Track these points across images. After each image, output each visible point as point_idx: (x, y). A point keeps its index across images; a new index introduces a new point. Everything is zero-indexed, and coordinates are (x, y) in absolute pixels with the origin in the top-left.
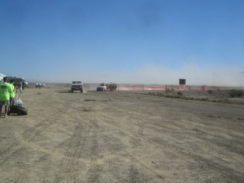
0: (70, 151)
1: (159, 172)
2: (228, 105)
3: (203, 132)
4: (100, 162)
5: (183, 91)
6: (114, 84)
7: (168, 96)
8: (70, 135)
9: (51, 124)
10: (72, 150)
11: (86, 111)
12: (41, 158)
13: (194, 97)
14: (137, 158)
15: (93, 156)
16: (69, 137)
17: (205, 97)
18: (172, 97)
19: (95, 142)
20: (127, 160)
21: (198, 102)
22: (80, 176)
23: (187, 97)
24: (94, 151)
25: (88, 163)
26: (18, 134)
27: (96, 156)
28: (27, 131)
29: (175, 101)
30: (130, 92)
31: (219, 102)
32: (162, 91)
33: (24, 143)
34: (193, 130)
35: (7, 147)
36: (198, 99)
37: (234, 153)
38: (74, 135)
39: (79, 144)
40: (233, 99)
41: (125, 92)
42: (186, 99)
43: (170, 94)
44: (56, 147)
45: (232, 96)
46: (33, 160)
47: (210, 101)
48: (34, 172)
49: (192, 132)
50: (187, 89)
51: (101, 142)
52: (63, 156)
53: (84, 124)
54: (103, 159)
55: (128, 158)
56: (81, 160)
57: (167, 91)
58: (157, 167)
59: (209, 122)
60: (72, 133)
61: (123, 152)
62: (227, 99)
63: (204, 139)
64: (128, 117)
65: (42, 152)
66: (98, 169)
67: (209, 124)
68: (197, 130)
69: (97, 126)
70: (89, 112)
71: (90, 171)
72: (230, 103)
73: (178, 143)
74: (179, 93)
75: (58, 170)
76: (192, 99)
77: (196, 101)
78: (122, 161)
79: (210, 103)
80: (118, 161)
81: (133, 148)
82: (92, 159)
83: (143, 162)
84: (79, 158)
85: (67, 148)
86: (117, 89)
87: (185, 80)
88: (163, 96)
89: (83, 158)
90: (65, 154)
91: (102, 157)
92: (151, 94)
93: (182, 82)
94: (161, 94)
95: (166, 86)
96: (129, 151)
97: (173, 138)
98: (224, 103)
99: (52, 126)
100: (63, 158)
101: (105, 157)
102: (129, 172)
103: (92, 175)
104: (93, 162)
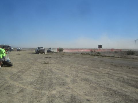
0: (37, 86)
1: (87, 98)
2: (126, 59)
3: (112, 75)
4: (54, 92)
6: (61, 49)
7: (92, 55)
9: (26, 71)
10: (38, 86)
11: (46, 64)
12: (20, 90)
13: (107, 55)
14: (75, 90)
15: (50, 89)
16: (36, 79)
17: (113, 55)
18: (94, 55)
19: (51, 81)
20: (69, 91)
21: (109, 58)
22: (42, 100)
23: (103, 55)
24: (51, 86)
25: (47, 93)
26: (7, 77)
27: (52, 89)
28: (12, 75)
29: (96, 57)
30: (71, 53)
31: (121, 58)
32: (89, 52)
33: (11, 82)
34: (107, 73)
35: (1, 84)
36: (109, 56)
37: (129, 87)
38: (39, 77)
39: (42, 82)
40: (129, 56)
41: (68, 53)
42: (103, 56)
44: (29, 84)
45: (128, 54)
46: (16, 91)
47: (115, 57)
48: (17, 98)
49: (106, 75)
50: (103, 51)
51: (54, 81)
52: (33, 89)
53: (45, 71)
54: (56, 91)
55: (70, 90)
56: (43, 91)
57: (92, 52)
58: (86, 95)
59: (115, 69)
60: (38, 76)
61: (67, 87)
62: (125, 56)
63: (113, 79)
64: (69, 67)
65: (21, 87)
66: (53, 96)
68: (109, 74)
69: (52, 72)
70: (48, 64)
71: (48, 97)
72: (127, 58)
73: (98, 81)
74: (99, 53)
75: (30, 97)
76: (106, 56)
78: (66, 92)
79: (116, 59)
80: (64, 92)
81: (73, 84)
82: (50, 91)
83: (78, 92)
84: (42, 90)
85: (35, 85)
86: (64, 51)
87: (102, 46)
89: (44, 90)
91: (55, 90)
92: (82, 53)
93: (100, 47)
94: (88, 54)
95: (91, 49)
96: (71, 86)
97: (95, 78)
98: (124, 58)
99: (26, 72)
100: (33, 91)
101: (57, 90)
102: (70, 98)
103: (50, 100)
104: (50, 93)
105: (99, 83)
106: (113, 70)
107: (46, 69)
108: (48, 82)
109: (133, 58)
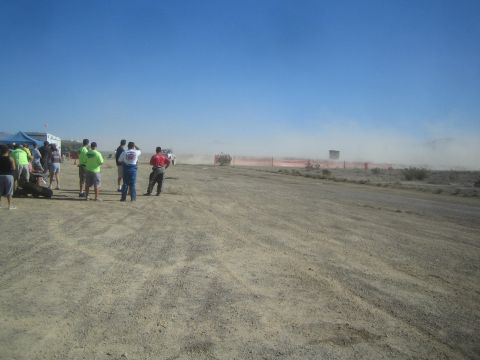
0: (125, 252)
1: (255, 289)
2: (400, 191)
4: (168, 270)
5: (335, 169)
6: (226, 156)
7: (307, 176)
8: (134, 229)
9: (111, 212)
10: (129, 252)
11: (172, 194)
12: (76, 262)
13: (349, 178)
14: (229, 266)
15: (159, 262)
16: (132, 232)
17: (364, 179)
18: (314, 178)
19: (170, 241)
20: (211, 270)
21: (354, 185)
22: (127, 290)
23: (337, 177)
24: (164, 254)
25: (147, 271)
26: (53, 226)
27: (164, 262)
29: (319, 183)
30: (251, 168)
31: (386, 186)
32: (300, 168)
33: (58, 237)
34: (332, 227)
35: (30, 243)
36: (354, 182)
37: (383, 264)
38: (141, 229)
39: (144, 242)
40: (409, 183)
43: (312, 173)
44: (105, 246)
45: (409, 178)
46: (63, 263)
47: (371, 184)
48: (59, 282)
50: (341, 167)
51: (179, 240)
52: (113, 260)
53: (163, 213)
54: (174, 267)
55: (213, 266)
56: (140, 266)
57: (309, 168)
58: (256, 282)
59: (360, 216)
60: (137, 226)
61: (209, 257)
62: (398, 183)
64: (233, 204)
65: (81, 252)
66: (161, 281)
67: (359, 219)
68: (337, 228)
69: (181, 217)
70: (177, 196)
71: (146, 283)
72: (403, 188)
73: (302, 246)
74: (326, 172)
75: (97, 280)
76: (345, 181)
77: (349, 185)
78: (203, 271)
79: (371, 188)
80: (197, 271)
81: (228, 251)
82: (156, 266)
83: (235, 273)
84: (137, 263)
86: (232, 163)
87: (338, 152)
88: (300, 175)
89: (143, 264)
90: (116, 257)
91: (172, 263)
92: (284, 172)
93: (334, 153)
94: (298, 173)
95: (309, 161)
96: (218, 255)
97: (295, 238)
98: (393, 188)
99: (110, 215)
100: (112, 263)
101: (179, 264)
102: (206, 288)
103: (147, 290)
104: (156, 270)
105: (303, 251)
106: (352, 218)
107: (166, 209)
108: (161, 242)
109: (421, 190)
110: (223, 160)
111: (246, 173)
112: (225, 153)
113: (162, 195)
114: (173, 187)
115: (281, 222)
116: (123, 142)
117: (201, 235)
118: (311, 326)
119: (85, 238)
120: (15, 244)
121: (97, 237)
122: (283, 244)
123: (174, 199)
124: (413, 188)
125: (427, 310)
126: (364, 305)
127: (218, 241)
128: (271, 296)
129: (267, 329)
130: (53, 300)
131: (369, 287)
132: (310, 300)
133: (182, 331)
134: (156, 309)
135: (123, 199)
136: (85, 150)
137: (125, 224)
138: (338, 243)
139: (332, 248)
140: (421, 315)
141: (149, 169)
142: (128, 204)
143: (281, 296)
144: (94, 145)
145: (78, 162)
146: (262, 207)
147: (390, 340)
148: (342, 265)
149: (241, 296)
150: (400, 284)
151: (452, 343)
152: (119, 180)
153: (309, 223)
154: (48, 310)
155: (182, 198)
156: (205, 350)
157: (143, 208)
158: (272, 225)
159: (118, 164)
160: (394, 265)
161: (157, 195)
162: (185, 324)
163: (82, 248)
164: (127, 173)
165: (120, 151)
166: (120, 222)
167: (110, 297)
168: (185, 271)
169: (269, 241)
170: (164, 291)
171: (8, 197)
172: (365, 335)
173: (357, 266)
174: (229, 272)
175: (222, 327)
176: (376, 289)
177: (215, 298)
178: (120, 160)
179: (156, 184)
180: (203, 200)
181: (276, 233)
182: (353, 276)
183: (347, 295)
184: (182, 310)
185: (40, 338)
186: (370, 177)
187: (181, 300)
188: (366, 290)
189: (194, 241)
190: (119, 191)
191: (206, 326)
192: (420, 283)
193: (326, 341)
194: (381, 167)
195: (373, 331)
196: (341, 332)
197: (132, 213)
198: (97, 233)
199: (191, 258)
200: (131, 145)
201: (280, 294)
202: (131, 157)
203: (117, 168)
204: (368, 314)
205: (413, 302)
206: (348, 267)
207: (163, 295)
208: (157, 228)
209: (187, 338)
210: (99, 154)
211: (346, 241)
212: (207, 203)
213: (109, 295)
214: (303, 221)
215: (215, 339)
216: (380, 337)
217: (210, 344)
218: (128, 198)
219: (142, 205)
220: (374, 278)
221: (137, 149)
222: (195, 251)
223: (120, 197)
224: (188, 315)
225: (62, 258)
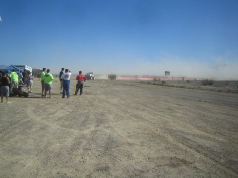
0: (65, 123)
1: (130, 140)
2: (200, 91)
3: (174, 111)
4: (86, 132)
5: (168, 81)
7: (154, 84)
8: (69, 112)
9: (57, 103)
10: (67, 123)
11: (88, 94)
12: (41, 128)
13: (175, 85)
14: (116, 129)
15: (82, 128)
16: (68, 113)
17: (183, 85)
18: (158, 85)
19: (87, 117)
20: (108, 131)
21: (177, 88)
22: (67, 142)
23: (169, 85)
24: (84, 123)
25: (76, 132)
26: (29, 111)
27: (84, 128)
30: (126, 81)
31: (193, 89)
32: (151, 80)
33: (32, 117)
34: (167, 109)
35: (19, 119)
36: (177, 87)
37: (193, 127)
38: (73, 112)
39: (74, 118)
40: (205, 87)
41: (123, 81)
42: (168, 86)
43: (156, 83)
44: (55, 120)
45: (205, 85)
46: (34, 129)
47: (186, 88)
48: (33, 138)
49: (166, 110)
50: (171, 79)
51: (92, 117)
52: (59, 127)
54: (89, 130)
55: (109, 129)
56: (72, 130)
57: (155, 80)
58: (130, 137)
60: (71, 110)
61: (107, 125)
62: (199, 87)
63: (172, 116)
64: (118, 99)
65: (43, 124)
66: (83, 137)
67: (180, 105)
68: (170, 110)
69: (92, 105)
70: (90, 95)
71: (76, 138)
72: (202, 90)
74: (163, 82)
75: (51, 137)
76: (173, 86)
77: (176, 88)
78: (104, 132)
79: (186, 90)
80: (101, 132)
81: (116, 122)
82: (81, 130)
83: (119, 133)
84: (71, 128)
85: (64, 121)
86: (117, 78)
87: (169, 72)
88: (151, 84)
89: (74, 129)
90: (61, 126)
91: (88, 128)
92: (142, 82)
93: (167, 73)
94: (150, 82)
95: (155, 77)
96: (111, 124)
97: (149, 115)
98: (197, 89)
100: (58, 129)
101: (91, 129)
102: (106, 140)
103: (76, 142)
104: (80, 132)
105: (153, 121)
106: (178, 105)
107: (84, 101)
108: (83, 118)
109: (211, 90)
110: (112, 77)
111: (124, 83)
112: (113, 74)
113: (82, 95)
114: (88, 91)
115: (142, 107)
116: (63, 69)
117: (103, 114)
118: (158, 158)
119: (45, 116)
120: (10, 120)
121: (51, 116)
122: (143, 118)
123: (89, 97)
124: (207, 90)
125: (215, 149)
126: (184, 147)
127: (111, 117)
128: (138, 144)
129: (136, 160)
130: (30, 147)
131: (186, 139)
132: (156, 145)
133: (94, 161)
134: (81, 151)
135: (63, 97)
136: (44, 73)
137: (64, 109)
138: (170, 117)
139: (167, 120)
140: (212, 152)
141: (76, 82)
142: (66, 100)
143: (142, 143)
144: (48, 71)
145: (40, 79)
146: (132, 100)
147: (197, 164)
148: (172, 128)
149: (123, 144)
150: (201, 137)
151: (228, 165)
152: (61, 88)
153: (155, 107)
154: (28, 152)
155: (92, 96)
156: (106, 170)
157: (73, 101)
158: (138, 109)
159: (61, 80)
160: (198, 128)
161: (80, 95)
162: (96, 158)
163: (44, 121)
164: (65, 84)
165: (61, 73)
166: (62, 108)
167: (58, 145)
168: (95, 132)
169: (136, 116)
170: (85, 142)
171: (7, 97)
172: (185, 162)
173: (180, 128)
174: (116, 132)
175: (113, 159)
176: (189, 140)
177: (110, 145)
178: (61, 78)
179: (80, 90)
180: (103, 97)
181: (139, 113)
182: (178, 133)
183: (175, 143)
184: (94, 151)
185: (24, 166)
186: (186, 84)
187: (93, 146)
188: (184, 140)
189: (99, 117)
190: (61, 93)
191: (106, 159)
192: (211, 136)
193: (165, 165)
194: (191, 79)
195: (189, 160)
196: (173, 161)
197: (68, 104)
198: (50, 114)
199: (98, 126)
200: (67, 71)
201: (142, 142)
202: (67, 76)
203: (60, 82)
204: (186, 151)
205: (208, 145)
206: (175, 129)
207: (84, 144)
208: (80, 111)
209: (97, 165)
210: (51, 75)
211: (174, 116)
212: (105, 98)
213: (58, 144)
214: (153, 107)
215: (110, 165)
216: (192, 163)
217: (108, 168)
218: (66, 96)
219: (73, 100)
220: (188, 134)
221: (70, 72)
222: (100, 122)
223: (62, 96)
224: (97, 153)
225: (34, 126)
